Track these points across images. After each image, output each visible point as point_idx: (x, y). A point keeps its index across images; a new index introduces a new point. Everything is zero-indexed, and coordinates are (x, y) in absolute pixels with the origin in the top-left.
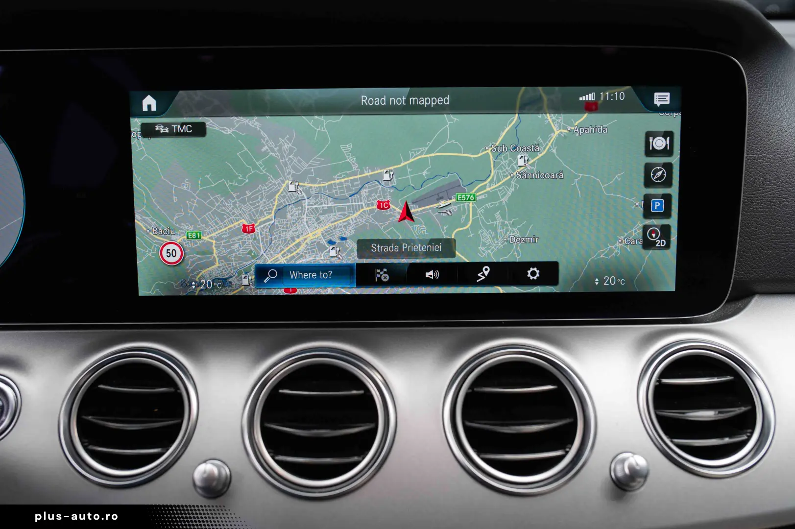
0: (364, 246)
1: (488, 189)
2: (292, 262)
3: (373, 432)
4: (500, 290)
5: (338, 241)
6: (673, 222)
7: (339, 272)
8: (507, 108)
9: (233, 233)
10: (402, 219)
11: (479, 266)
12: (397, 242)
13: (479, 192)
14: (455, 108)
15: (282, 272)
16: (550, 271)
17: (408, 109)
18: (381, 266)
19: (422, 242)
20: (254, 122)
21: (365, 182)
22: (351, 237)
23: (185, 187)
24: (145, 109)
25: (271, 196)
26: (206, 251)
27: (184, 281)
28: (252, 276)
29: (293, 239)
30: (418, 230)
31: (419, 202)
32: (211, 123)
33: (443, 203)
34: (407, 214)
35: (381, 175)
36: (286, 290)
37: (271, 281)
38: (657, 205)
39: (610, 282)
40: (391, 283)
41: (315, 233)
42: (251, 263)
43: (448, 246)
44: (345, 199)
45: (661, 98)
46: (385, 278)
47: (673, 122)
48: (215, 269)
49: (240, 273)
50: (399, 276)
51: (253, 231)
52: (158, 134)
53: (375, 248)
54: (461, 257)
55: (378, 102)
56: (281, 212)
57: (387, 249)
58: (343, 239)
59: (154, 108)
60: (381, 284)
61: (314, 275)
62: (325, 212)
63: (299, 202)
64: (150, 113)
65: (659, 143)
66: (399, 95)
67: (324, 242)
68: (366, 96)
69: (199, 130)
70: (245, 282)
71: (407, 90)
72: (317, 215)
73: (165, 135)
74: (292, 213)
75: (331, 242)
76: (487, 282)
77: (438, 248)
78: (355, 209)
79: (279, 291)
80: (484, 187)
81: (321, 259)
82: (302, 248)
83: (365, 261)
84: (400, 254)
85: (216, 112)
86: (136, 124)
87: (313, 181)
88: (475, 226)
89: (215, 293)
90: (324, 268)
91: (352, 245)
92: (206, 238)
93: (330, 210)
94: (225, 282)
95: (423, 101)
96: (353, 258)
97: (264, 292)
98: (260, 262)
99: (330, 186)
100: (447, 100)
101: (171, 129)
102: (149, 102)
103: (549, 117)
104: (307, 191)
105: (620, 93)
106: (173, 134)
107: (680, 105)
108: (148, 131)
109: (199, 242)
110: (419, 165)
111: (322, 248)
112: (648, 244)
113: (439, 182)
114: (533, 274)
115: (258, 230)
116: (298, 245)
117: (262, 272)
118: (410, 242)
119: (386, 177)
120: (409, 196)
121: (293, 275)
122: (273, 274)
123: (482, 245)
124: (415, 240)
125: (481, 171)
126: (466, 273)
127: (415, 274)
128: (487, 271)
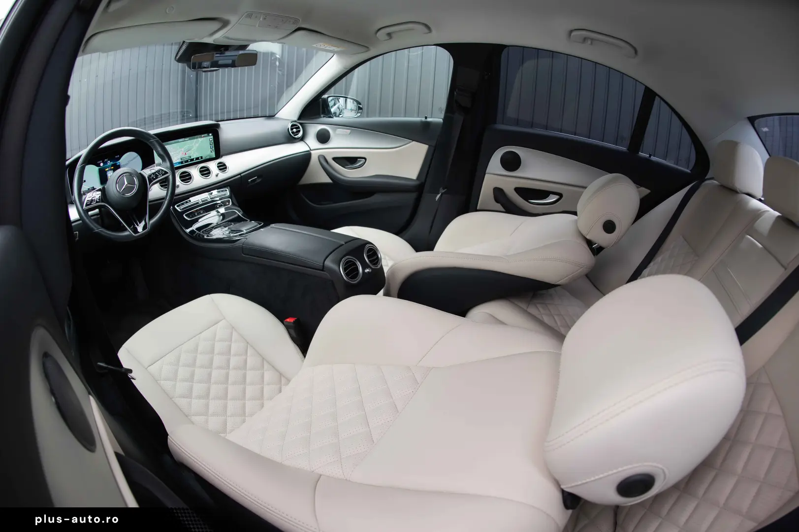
0: (181, 159)
4: (197, 160)
6: (214, 149)
7: (179, 163)
8: (195, 139)
13: (193, 149)
14: (189, 140)
16: (202, 157)
17: (184, 141)
18: (183, 161)
21: (181, 151)
30: (187, 156)
31: (187, 152)
33: (189, 152)
38: (212, 147)
39: (208, 157)
43: (190, 157)
44: (178, 154)
45: (210, 134)
46: (184, 162)
47: (212, 137)
53: (183, 159)
54: (192, 158)
58: (179, 159)
60: (184, 163)
62: (177, 156)
65: (211, 140)
66: (183, 139)
67: (177, 160)
68: (180, 140)
84: (186, 159)
87: (175, 152)
88: (193, 154)
96: (180, 161)
103: (199, 139)
105: (206, 135)
107: (213, 135)
112: (211, 152)
113: (188, 150)
114: (200, 158)
119: (183, 150)
123: (194, 156)
124: (186, 157)
125: (193, 147)
126: (192, 160)
127: (187, 161)
128: (195, 159)
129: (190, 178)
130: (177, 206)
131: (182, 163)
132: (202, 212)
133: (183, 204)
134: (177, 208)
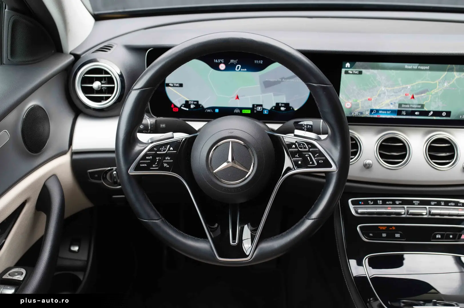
0: (400, 105)
1: (436, 91)
2: (380, 109)
3: (406, 154)
4: (435, 118)
5: (393, 103)
7: (393, 112)
8: (444, 71)
9: (366, 100)
10: (412, 98)
11: (430, 112)
12: (409, 104)
13: (433, 92)
14: (430, 70)
15: (378, 111)
16: (449, 114)
17: (417, 69)
18: (404, 111)
19: (416, 105)
20: (375, 71)
21: (403, 88)
22: (397, 103)
23: (355, 88)
24: (346, 66)
25: (377, 91)
26: (358, 105)
27: (350, 112)
28: (369, 112)
29: (381, 103)
30: (415, 101)
31: (417, 94)
32: (364, 71)
33: (423, 95)
34: (413, 97)
35: (407, 87)
36: (378, 116)
37: (374, 113)
40: (406, 115)
41: (388, 101)
42: (369, 109)
43: (423, 106)
44: (397, 93)
46: (404, 113)
48: (360, 109)
49: (366, 111)
50: (409, 113)
51: (371, 100)
52: (349, 73)
53: (403, 106)
54: (426, 109)
55: (410, 67)
56: (379, 95)
57: (406, 106)
58: (395, 103)
59: (349, 67)
60: (403, 115)
61: (386, 112)
62: (391, 96)
63: (384, 93)
64: (348, 68)
67: (390, 104)
68: (407, 66)
69: (360, 73)
70: (367, 113)
71: (418, 64)
72: (389, 97)
73: (351, 74)
74: (382, 96)
75: (391, 104)
76: (432, 116)
77: (420, 106)
78: (399, 95)
79: (376, 116)
80: (434, 91)
81: (388, 108)
82: (384, 105)
83: (400, 109)
84: (410, 108)
85: (366, 68)
86: (343, 70)
87: (389, 87)
88: (431, 101)
89: (358, 116)
90: (389, 110)
91: (397, 105)
92: (358, 101)
93: (392, 95)
94: (362, 113)
95: (422, 68)
96: (396, 108)
97: (372, 116)
98: (372, 108)
99: (393, 89)
100: (428, 68)
101: (353, 72)
102: (348, 65)
103: (455, 73)
104: (387, 90)
106: (353, 74)
108: (346, 72)
109: (356, 102)
110: (417, 85)
111: (389, 105)
113: (421, 90)
114: (444, 114)
115: (372, 100)
116: (383, 104)
117: (372, 111)
118: (412, 104)
119: (409, 87)
120: (413, 93)
121: (380, 112)
122: (375, 111)
123: (432, 106)
124: (414, 104)
125: (434, 86)
126: (426, 113)
127: (412, 113)
128: (432, 113)
129: (403, 157)
130: (354, 203)
131: (399, 113)
132: (397, 235)
133: (366, 203)
134: (351, 207)
